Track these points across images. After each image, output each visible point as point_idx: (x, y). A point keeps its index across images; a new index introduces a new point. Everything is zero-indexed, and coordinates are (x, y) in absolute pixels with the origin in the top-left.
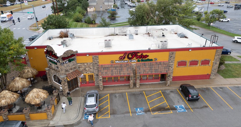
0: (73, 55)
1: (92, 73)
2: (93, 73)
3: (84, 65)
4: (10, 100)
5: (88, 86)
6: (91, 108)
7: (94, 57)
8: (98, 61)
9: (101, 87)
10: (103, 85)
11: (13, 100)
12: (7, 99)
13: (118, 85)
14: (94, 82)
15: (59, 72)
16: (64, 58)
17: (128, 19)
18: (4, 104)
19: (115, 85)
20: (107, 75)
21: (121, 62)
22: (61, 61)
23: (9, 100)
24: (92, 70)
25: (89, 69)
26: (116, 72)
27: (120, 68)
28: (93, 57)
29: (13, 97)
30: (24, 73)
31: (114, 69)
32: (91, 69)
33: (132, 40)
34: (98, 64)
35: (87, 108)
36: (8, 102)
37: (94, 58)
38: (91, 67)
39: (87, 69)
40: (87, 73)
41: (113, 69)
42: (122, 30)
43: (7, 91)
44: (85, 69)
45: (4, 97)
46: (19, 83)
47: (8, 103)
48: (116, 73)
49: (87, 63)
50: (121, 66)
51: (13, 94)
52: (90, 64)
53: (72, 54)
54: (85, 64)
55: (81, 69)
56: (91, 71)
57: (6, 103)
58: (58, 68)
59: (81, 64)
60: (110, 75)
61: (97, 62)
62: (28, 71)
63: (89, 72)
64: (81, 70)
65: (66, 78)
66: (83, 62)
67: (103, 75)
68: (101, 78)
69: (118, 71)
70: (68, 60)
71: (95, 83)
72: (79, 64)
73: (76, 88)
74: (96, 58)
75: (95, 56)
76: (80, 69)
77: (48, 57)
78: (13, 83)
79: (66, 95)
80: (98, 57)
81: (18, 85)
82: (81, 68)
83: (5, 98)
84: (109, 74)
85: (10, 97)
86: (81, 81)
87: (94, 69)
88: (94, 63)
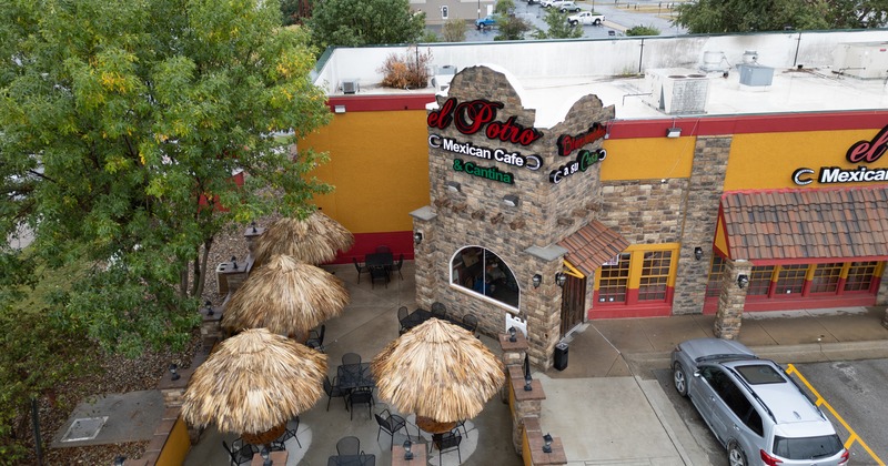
0: (598, 130)
1: (670, 241)
2: (679, 239)
3: (640, 193)
4: (293, 389)
5: (633, 314)
6: (816, 457)
7: (709, 144)
8: (722, 167)
9: (730, 320)
10: (746, 309)
11: (308, 391)
12: (276, 383)
13: (802, 312)
14: (668, 295)
15: (522, 225)
16: (565, 144)
17: (679, 9)
18: (262, 420)
19: (788, 312)
20: (778, 253)
21: (854, 176)
22: (550, 161)
23: (289, 394)
24: (672, 224)
25: (657, 220)
26: (830, 237)
27: (848, 213)
28: (701, 144)
29: (303, 372)
30: (290, 234)
31: (815, 216)
32: (669, 215)
33: (762, 88)
34: (720, 188)
35: (788, 457)
36: (283, 403)
37: (707, 150)
38: (672, 207)
39: (647, 217)
40: (640, 238)
41: (805, 217)
42: (677, 50)
43: (265, 334)
44: (635, 220)
45: (257, 369)
46: (297, 288)
47: (283, 412)
48: (832, 240)
49: (656, 184)
50: (851, 200)
51: (299, 354)
52: (673, 187)
53: (596, 125)
54: (643, 187)
55: (614, 218)
56: (666, 229)
57: (273, 408)
58: (516, 201)
59: (620, 189)
60: (791, 253)
61: (713, 178)
62: (310, 228)
63: (655, 236)
64: (614, 223)
65: (562, 261)
66: (636, 177)
67: (754, 254)
68: (746, 267)
69: (841, 228)
70: (574, 155)
71: (677, 297)
72: (609, 189)
73: (574, 324)
74: (719, 150)
75: (711, 137)
76: (610, 215)
77: (448, 145)
78: (267, 290)
79: (547, 364)
80: (726, 146)
81: (293, 299)
82: (617, 209)
83: (261, 379)
84: (790, 248)
85: (292, 370)
86: (597, 287)
87: (686, 214)
88: (697, 180)
